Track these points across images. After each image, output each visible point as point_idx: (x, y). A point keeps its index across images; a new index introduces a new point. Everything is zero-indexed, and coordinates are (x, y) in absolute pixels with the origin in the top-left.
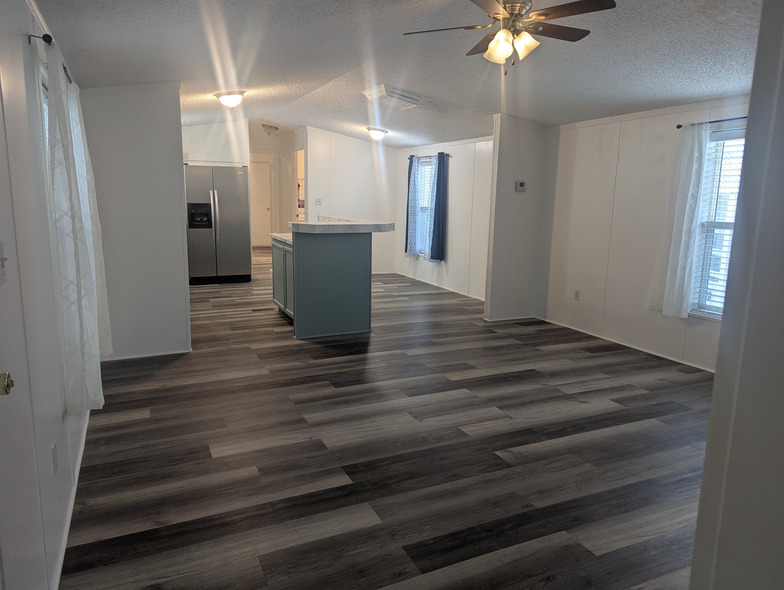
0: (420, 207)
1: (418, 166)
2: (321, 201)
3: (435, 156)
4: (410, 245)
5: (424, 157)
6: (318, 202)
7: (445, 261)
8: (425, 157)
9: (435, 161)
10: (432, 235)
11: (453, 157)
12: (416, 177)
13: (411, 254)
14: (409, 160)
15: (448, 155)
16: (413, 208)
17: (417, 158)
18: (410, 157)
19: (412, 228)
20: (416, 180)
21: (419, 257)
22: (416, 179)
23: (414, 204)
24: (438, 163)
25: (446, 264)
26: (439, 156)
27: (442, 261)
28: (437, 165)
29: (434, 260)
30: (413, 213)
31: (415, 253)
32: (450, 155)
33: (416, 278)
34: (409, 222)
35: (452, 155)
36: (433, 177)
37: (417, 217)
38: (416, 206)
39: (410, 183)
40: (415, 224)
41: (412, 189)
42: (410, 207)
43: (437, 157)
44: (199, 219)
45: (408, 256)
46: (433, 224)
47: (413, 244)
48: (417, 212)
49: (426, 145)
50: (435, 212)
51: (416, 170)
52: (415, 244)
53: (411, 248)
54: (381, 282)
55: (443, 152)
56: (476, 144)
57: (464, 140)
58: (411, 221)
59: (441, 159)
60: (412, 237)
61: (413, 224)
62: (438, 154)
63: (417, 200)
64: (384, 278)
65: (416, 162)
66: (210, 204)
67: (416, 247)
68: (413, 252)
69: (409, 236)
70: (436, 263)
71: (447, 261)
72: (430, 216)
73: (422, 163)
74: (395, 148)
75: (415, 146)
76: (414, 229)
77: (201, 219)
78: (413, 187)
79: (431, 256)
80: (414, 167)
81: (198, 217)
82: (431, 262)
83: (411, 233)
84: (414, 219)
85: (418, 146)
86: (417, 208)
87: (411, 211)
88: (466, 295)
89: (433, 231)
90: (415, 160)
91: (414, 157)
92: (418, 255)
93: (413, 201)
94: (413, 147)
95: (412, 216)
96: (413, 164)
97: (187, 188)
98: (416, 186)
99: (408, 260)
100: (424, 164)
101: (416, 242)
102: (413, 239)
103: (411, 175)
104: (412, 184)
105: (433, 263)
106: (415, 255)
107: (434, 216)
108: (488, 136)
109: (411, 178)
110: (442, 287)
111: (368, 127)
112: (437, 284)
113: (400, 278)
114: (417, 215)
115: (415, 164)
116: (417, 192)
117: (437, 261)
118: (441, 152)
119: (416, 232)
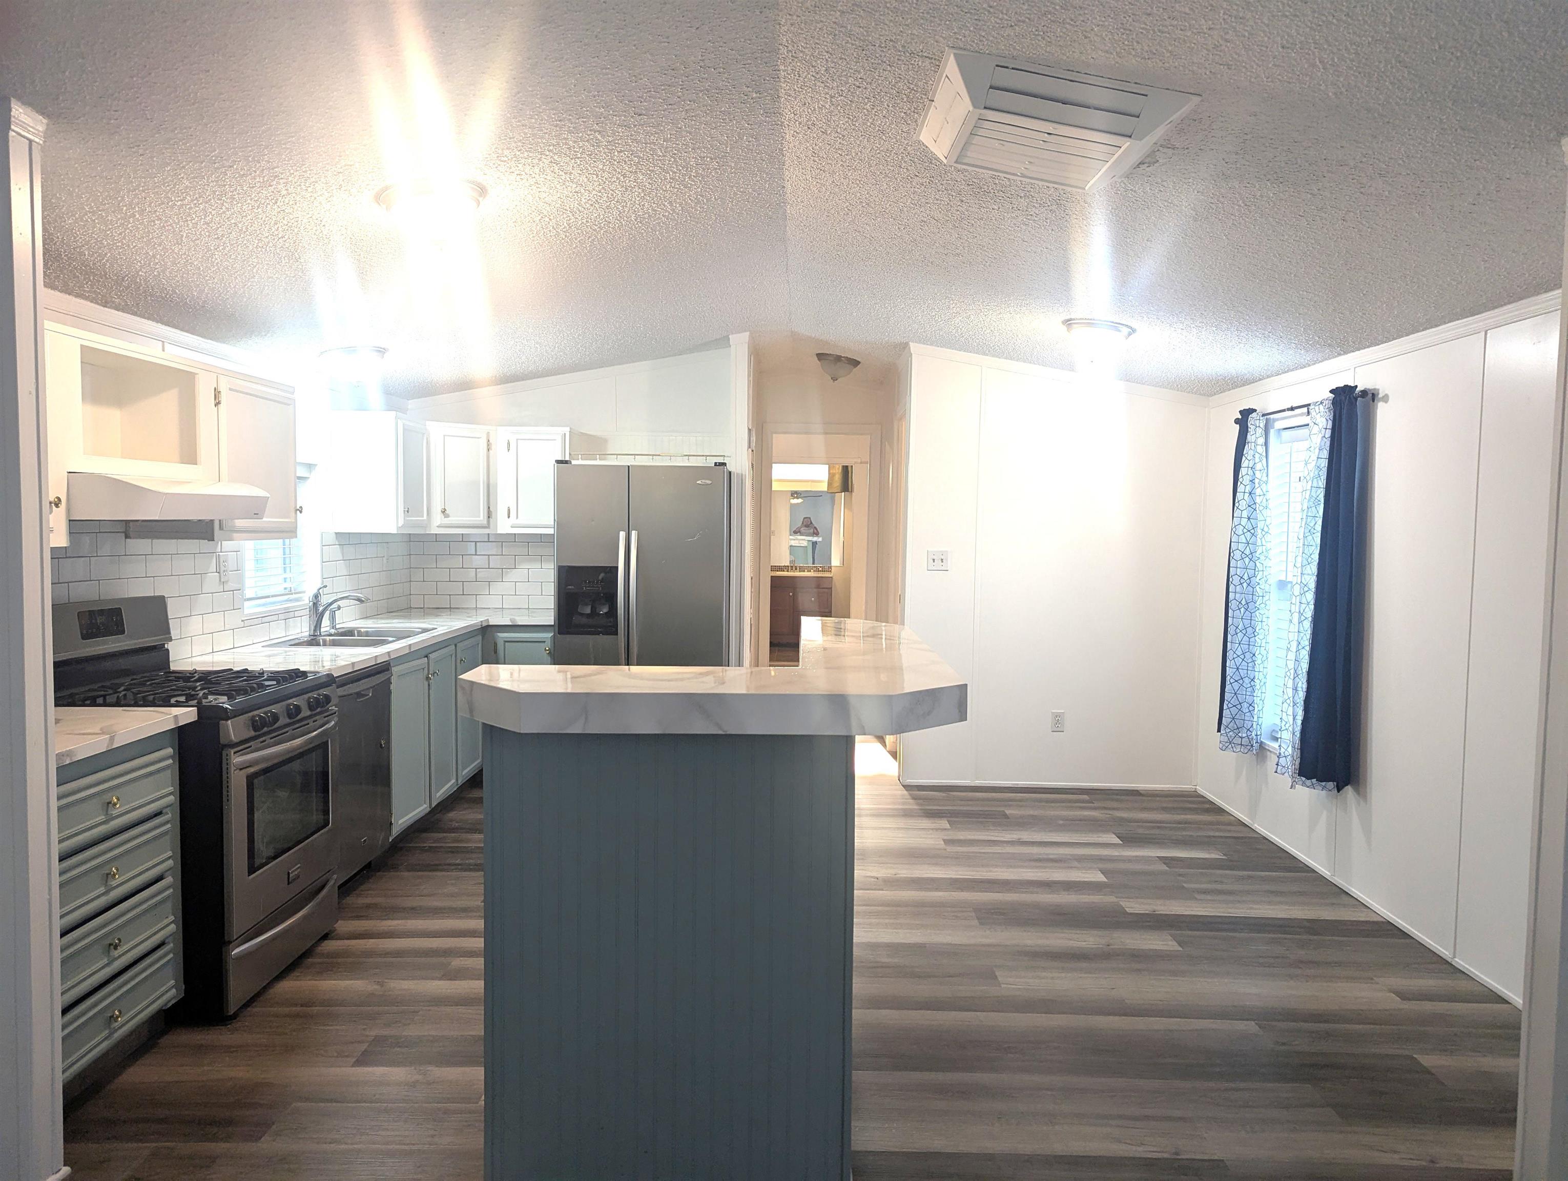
0: (1273, 580)
1: (1266, 444)
2: (947, 560)
3: (1321, 403)
4: (1234, 710)
5: (1284, 411)
6: (938, 562)
7: (1357, 791)
8: (1289, 409)
9: (1322, 421)
10: (1305, 686)
11: (1391, 399)
12: (1257, 481)
13: (1237, 741)
14: (1238, 425)
15: (1370, 396)
16: (1245, 585)
17: (1263, 415)
18: (1240, 417)
19: (1239, 652)
20: (1258, 492)
21: (1268, 753)
22: (1257, 485)
23: (1251, 572)
24: (1330, 425)
25: (1362, 802)
26: (1334, 402)
27: (1349, 790)
28: (1328, 433)
29: (1314, 780)
30: (1243, 602)
31: (1252, 739)
32: (1378, 394)
33: (1256, 827)
34: (1231, 630)
35: (1386, 392)
36: (1312, 476)
37: (1258, 615)
38: (1255, 576)
39: (1236, 501)
40: (1252, 640)
41: (1244, 522)
42: (1235, 580)
43: (1328, 404)
44: (588, 610)
45: (1227, 745)
46: (1308, 648)
47: (1245, 705)
48: (1261, 598)
49: (1292, 370)
50: (1315, 605)
51: (1257, 456)
52: (1251, 708)
53: (1237, 721)
54: (1115, 834)
55: (1353, 385)
56: (1488, 335)
57: (1437, 326)
58: (1237, 628)
59: (1344, 412)
60: (1241, 682)
61: (1246, 638)
62: (1332, 396)
63: (1259, 558)
64: (1144, 809)
65: (1260, 431)
66: (617, 568)
67: (1256, 717)
68: (1244, 735)
69: (1228, 678)
70: (1324, 792)
71: (1368, 790)
72: (1300, 618)
73: (1279, 430)
74: (1200, 394)
75: (1260, 380)
76: (1248, 655)
77: (593, 609)
78: (1245, 514)
79: (1300, 764)
80: (1253, 448)
81: (587, 605)
82: (1304, 784)
83: (1238, 669)
84: (1247, 622)
85: (1268, 377)
86: (1259, 584)
87: (1238, 595)
88: (1445, 953)
89: (1309, 673)
90: (1255, 424)
91: (1254, 415)
92: (1262, 746)
93: (1247, 560)
94: (1253, 382)
95: (1242, 610)
96: (1250, 438)
97: (560, 524)
98: (1258, 511)
99: (1230, 757)
100: (1286, 434)
101: (1257, 700)
102: (1242, 690)
103: (1240, 476)
104: (1243, 505)
105: (1313, 790)
106: (1252, 746)
107: (1310, 619)
108: (1545, 292)
109: (1239, 483)
110: (1349, 890)
111: (1068, 317)
112: (1329, 871)
113: (1202, 817)
114: (1259, 609)
115: (1255, 436)
116: (1259, 531)
117: (1323, 784)
118: (1342, 385)
119: (1254, 667)
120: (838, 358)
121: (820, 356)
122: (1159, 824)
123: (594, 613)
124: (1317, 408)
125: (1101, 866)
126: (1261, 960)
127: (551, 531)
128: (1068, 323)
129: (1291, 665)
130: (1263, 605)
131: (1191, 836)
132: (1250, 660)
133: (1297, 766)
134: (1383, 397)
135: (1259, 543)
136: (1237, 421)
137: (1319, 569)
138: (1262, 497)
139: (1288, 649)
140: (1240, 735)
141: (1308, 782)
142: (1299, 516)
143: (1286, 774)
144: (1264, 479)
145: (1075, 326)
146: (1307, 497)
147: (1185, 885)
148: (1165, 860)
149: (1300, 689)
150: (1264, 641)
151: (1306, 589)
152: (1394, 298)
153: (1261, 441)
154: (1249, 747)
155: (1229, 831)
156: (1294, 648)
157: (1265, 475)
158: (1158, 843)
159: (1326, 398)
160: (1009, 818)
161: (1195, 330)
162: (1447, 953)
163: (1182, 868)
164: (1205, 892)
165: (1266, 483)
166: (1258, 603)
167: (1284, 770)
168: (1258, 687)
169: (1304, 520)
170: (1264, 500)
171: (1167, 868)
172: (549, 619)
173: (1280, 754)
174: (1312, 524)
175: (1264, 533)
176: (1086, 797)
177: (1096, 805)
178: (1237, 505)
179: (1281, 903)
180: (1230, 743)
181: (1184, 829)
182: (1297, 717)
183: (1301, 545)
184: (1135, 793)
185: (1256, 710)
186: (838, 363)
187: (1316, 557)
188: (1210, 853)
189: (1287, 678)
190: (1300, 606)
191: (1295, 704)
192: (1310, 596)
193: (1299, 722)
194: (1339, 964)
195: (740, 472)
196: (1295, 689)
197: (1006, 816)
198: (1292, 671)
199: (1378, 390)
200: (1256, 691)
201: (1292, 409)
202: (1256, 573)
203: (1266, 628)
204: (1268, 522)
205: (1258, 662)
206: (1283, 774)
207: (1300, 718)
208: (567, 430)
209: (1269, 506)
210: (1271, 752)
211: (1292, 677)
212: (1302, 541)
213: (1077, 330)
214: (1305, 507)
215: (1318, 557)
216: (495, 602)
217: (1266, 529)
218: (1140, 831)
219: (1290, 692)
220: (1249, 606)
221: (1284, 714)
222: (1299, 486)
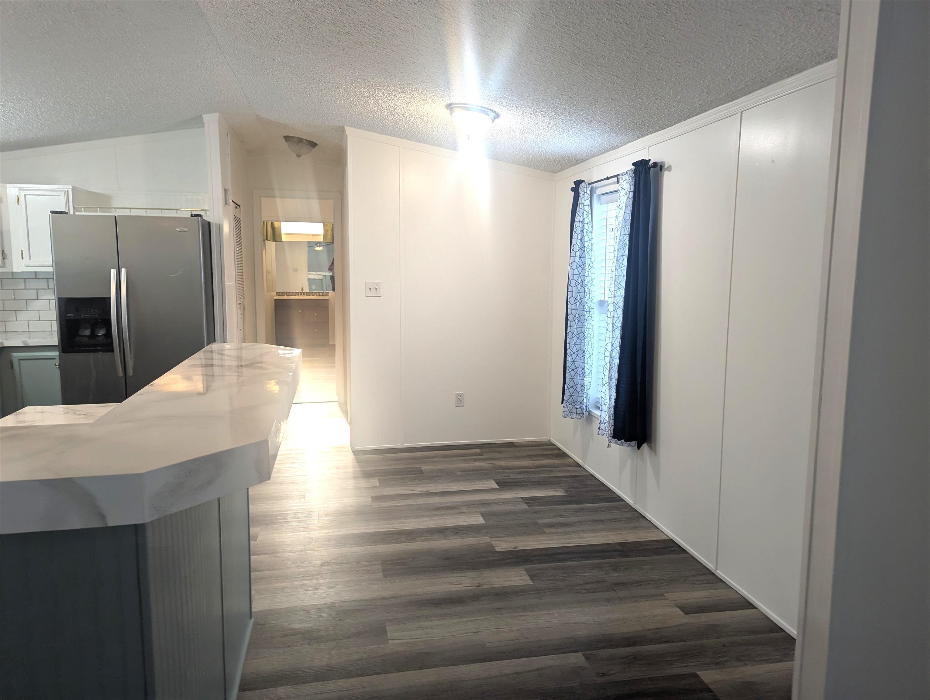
0: (596, 300)
1: (591, 205)
2: (380, 289)
3: (627, 173)
4: (572, 390)
5: (602, 180)
6: (373, 290)
7: (650, 447)
8: (605, 179)
9: (627, 186)
10: (616, 375)
11: (673, 168)
12: (585, 231)
13: (574, 410)
14: (573, 192)
15: (659, 167)
16: (578, 304)
17: (589, 184)
18: (574, 186)
19: (574, 350)
20: (586, 238)
21: (594, 418)
22: (585, 234)
23: (582, 295)
24: (632, 189)
25: (653, 454)
26: (635, 172)
27: (645, 446)
28: (631, 195)
29: (623, 441)
30: (577, 316)
31: (584, 409)
32: (664, 165)
33: (587, 467)
34: (569, 335)
35: (670, 164)
36: (620, 227)
37: (586, 324)
38: (584, 298)
39: (572, 245)
40: (583, 341)
41: (577, 259)
42: (572, 300)
43: (631, 173)
44: (87, 332)
45: (567, 414)
46: (618, 349)
47: (579, 386)
48: (588, 312)
49: (607, 151)
50: (623, 318)
51: (585, 213)
52: (582, 388)
53: (574, 397)
54: (494, 480)
55: (647, 159)
56: (743, 115)
57: (706, 111)
58: (573, 333)
59: (642, 178)
60: (576, 370)
61: (579, 340)
62: (633, 167)
63: (587, 285)
64: (517, 458)
65: (587, 196)
66: (109, 298)
67: (586, 394)
68: (578, 407)
69: (568, 368)
70: (629, 448)
71: (657, 447)
72: (613, 327)
73: (599, 195)
74: (549, 171)
75: (587, 160)
76: (580, 352)
77: (93, 332)
78: (578, 254)
79: (614, 430)
80: (582, 208)
81: (86, 328)
82: (616, 443)
83: (574, 362)
84: (579, 329)
85: (592, 157)
86: (587, 303)
87: (573, 311)
88: (711, 566)
89: (620, 366)
90: (584, 190)
91: (583, 184)
92: (589, 412)
93: (579, 286)
94: (582, 162)
95: (576, 321)
96: (581, 201)
97: (57, 263)
98: (586, 252)
99: (570, 422)
100: (604, 198)
101: (586, 383)
102: (577, 375)
103: (574, 228)
104: (577, 248)
105: (622, 447)
106: (583, 414)
107: (620, 328)
108: (788, 77)
109: (574, 232)
110: (645, 514)
111: (449, 102)
112: (632, 501)
113: (552, 461)
114: (587, 320)
115: (584, 199)
116: (587, 266)
117: (629, 443)
118: (640, 160)
119: (584, 360)
120: (300, 140)
121: (287, 138)
122: (523, 470)
123: (93, 335)
124: (623, 177)
125: (483, 510)
126: (588, 587)
127: (50, 269)
128: (450, 107)
129: (608, 360)
130: (590, 318)
131: (545, 477)
132: (582, 356)
133: (612, 432)
134: (668, 167)
135: (587, 274)
136: (572, 189)
137: (625, 293)
138: (589, 242)
139: (606, 349)
140: (576, 406)
141: (619, 442)
142: (612, 255)
143: (605, 435)
144: (590, 229)
145: (456, 109)
146: (618, 241)
147: (539, 521)
148: (528, 501)
149: (613, 377)
150: (591, 342)
151: (617, 307)
152: (679, 83)
153: (588, 202)
154: (581, 415)
155: (569, 471)
156: (609, 348)
157: (590, 227)
158: (523, 486)
159: (629, 169)
160: (423, 473)
161: (540, 114)
162: (712, 566)
163: (538, 506)
164: (552, 526)
165: (591, 232)
166: (586, 316)
167: (603, 432)
168: (587, 374)
169: (616, 258)
170: (590, 245)
171: (527, 507)
172: (54, 340)
173: (601, 421)
174: (621, 261)
175: (590, 267)
176: (478, 451)
177: (485, 456)
178: (572, 248)
179: (602, 530)
180: (570, 413)
181: (539, 472)
182: (612, 397)
183: (614, 276)
184: (511, 445)
185: (586, 390)
186: (300, 144)
187: (623, 284)
188: (556, 491)
189: (605, 369)
190: (613, 319)
191: (610, 388)
192: (620, 312)
193: (613, 401)
194: (640, 583)
195: (217, 222)
196: (610, 378)
197: (421, 472)
198: (608, 364)
199: (664, 162)
200: (586, 377)
201: (607, 179)
202: (585, 295)
203: (591, 333)
204: (592, 260)
205: (587, 356)
206: (603, 435)
207: (614, 397)
208: (69, 188)
209: (594, 249)
210: (595, 417)
211: (608, 368)
212: (614, 273)
213: (458, 114)
214: (616, 249)
215: (624, 284)
216: (22, 327)
217: (591, 265)
218: (512, 476)
219: (607, 379)
220: (581, 319)
221: (603, 394)
222: (612, 234)
